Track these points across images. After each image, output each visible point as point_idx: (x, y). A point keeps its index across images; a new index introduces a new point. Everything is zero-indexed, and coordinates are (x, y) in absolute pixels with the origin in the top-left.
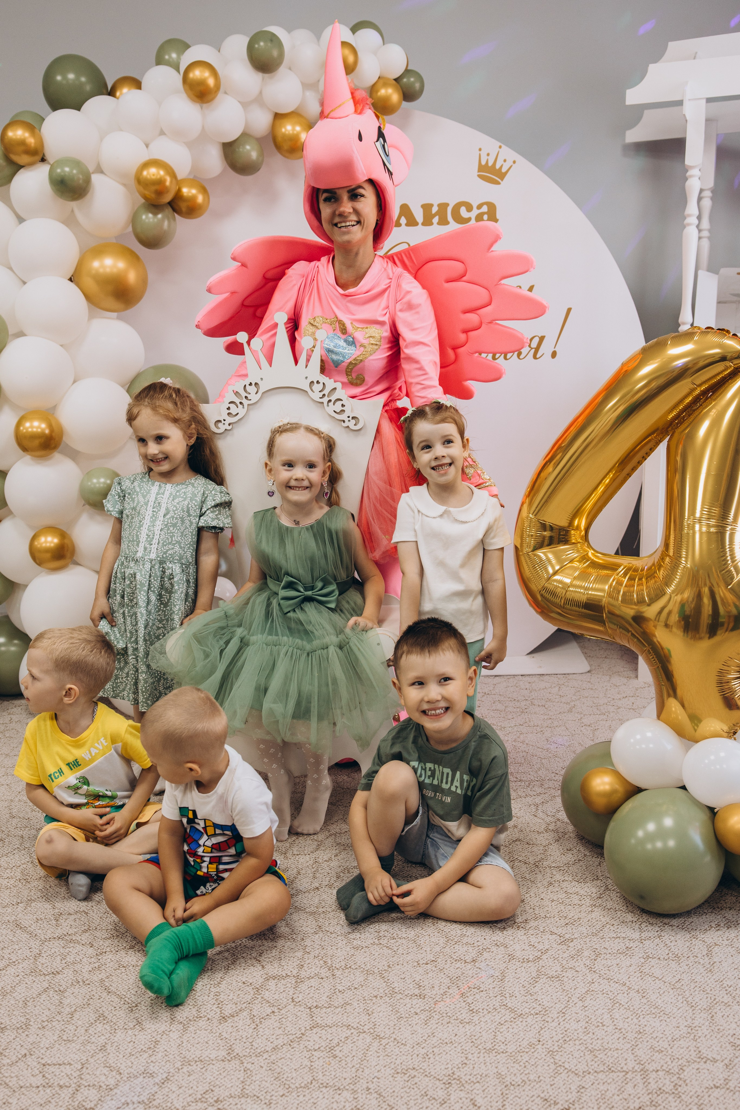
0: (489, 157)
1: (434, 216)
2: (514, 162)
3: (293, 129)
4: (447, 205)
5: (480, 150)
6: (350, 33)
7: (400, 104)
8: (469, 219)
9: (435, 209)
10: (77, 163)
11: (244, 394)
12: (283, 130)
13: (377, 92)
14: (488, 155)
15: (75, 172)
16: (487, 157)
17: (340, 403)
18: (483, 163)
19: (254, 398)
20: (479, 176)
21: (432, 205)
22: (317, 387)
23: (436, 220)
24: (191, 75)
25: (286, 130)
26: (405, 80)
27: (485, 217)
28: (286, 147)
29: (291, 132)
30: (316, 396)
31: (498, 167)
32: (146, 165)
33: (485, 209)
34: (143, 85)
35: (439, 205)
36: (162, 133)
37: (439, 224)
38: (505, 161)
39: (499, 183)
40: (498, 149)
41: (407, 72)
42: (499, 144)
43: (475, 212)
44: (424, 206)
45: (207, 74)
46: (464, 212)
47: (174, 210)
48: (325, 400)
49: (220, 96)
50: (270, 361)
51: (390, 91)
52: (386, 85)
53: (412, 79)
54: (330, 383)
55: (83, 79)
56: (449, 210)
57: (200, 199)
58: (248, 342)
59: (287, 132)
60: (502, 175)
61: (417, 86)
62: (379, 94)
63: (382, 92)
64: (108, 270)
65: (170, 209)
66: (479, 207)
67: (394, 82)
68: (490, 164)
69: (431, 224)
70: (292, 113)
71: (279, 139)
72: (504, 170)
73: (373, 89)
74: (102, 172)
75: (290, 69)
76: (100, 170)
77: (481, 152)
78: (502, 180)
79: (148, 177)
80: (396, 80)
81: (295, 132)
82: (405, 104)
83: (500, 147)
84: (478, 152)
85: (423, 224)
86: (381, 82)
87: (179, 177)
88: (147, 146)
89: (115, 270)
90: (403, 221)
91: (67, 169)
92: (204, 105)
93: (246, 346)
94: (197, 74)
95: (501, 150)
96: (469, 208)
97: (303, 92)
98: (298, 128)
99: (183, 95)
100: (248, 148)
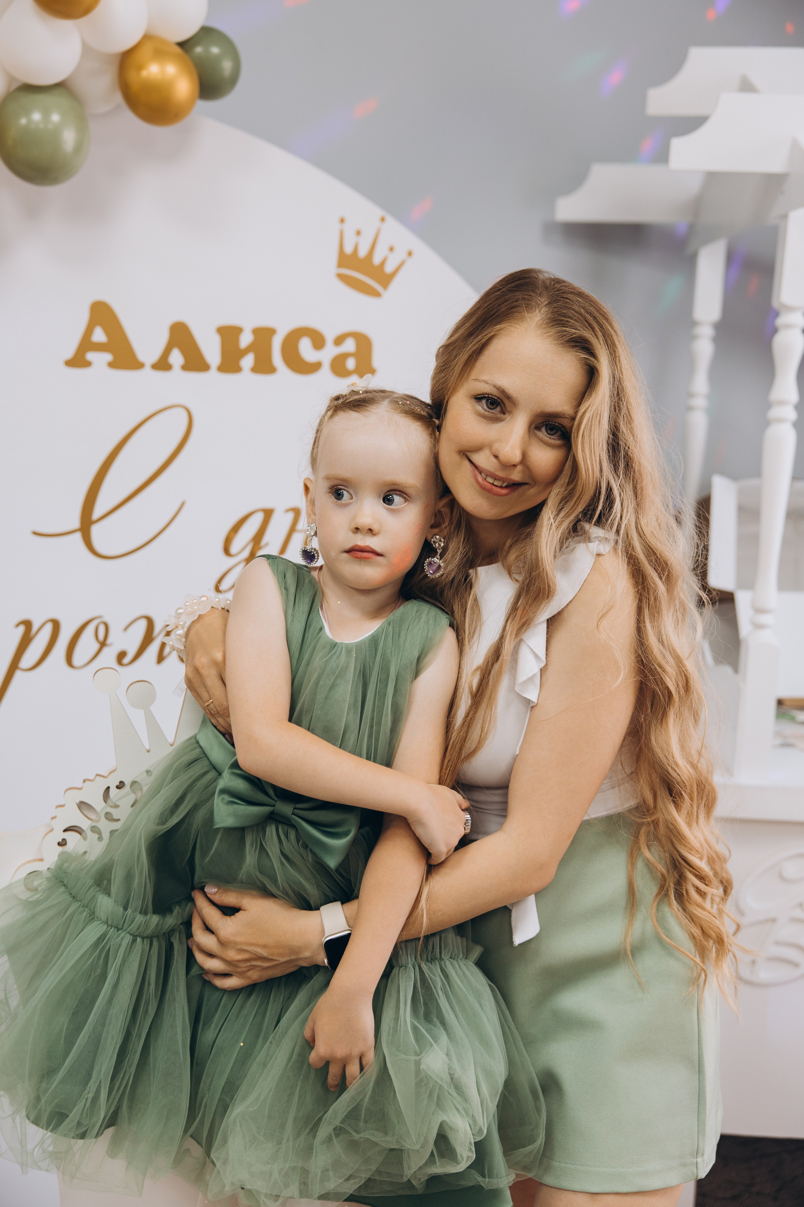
0: (359, 239)
1: (244, 353)
2: (410, 254)
4: (272, 332)
5: (342, 221)
7: (192, 101)
8: (317, 366)
9: (246, 339)
14: (358, 233)
16: (355, 238)
18: (348, 249)
20: (341, 277)
21: (239, 330)
23: (248, 361)
26: (202, 50)
27: (351, 364)
31: (377, 260)
33: (349, 346)
35: (256, 332)
37: (254, 369)
38: (391, 249)
39: (379, 295)
40: (378, 224)
41: (205, 31)
42: (382, 213)
43: (330, 351)
44: (221, 331)
46: (306, 350)
51: (171, 70)
52: (160, 56)
53: (215, 50)
56: (277, 343)
60: (386, 280)
61: (227, 66)
66: (339, 341)
67: (179, 50)
68: (363, 253)
69: (238, 369)
72: (389, 268)
73: (126, 61)
77: (344, 226)
78: (385, 288)
80: (181, 46)
82: (201, 105)
83: (383, 219)
84: (339, 226)
85: (220, 369)
86: (150, 46)
90: (176, 358)
95: (383, 226)
96: (318, 342)
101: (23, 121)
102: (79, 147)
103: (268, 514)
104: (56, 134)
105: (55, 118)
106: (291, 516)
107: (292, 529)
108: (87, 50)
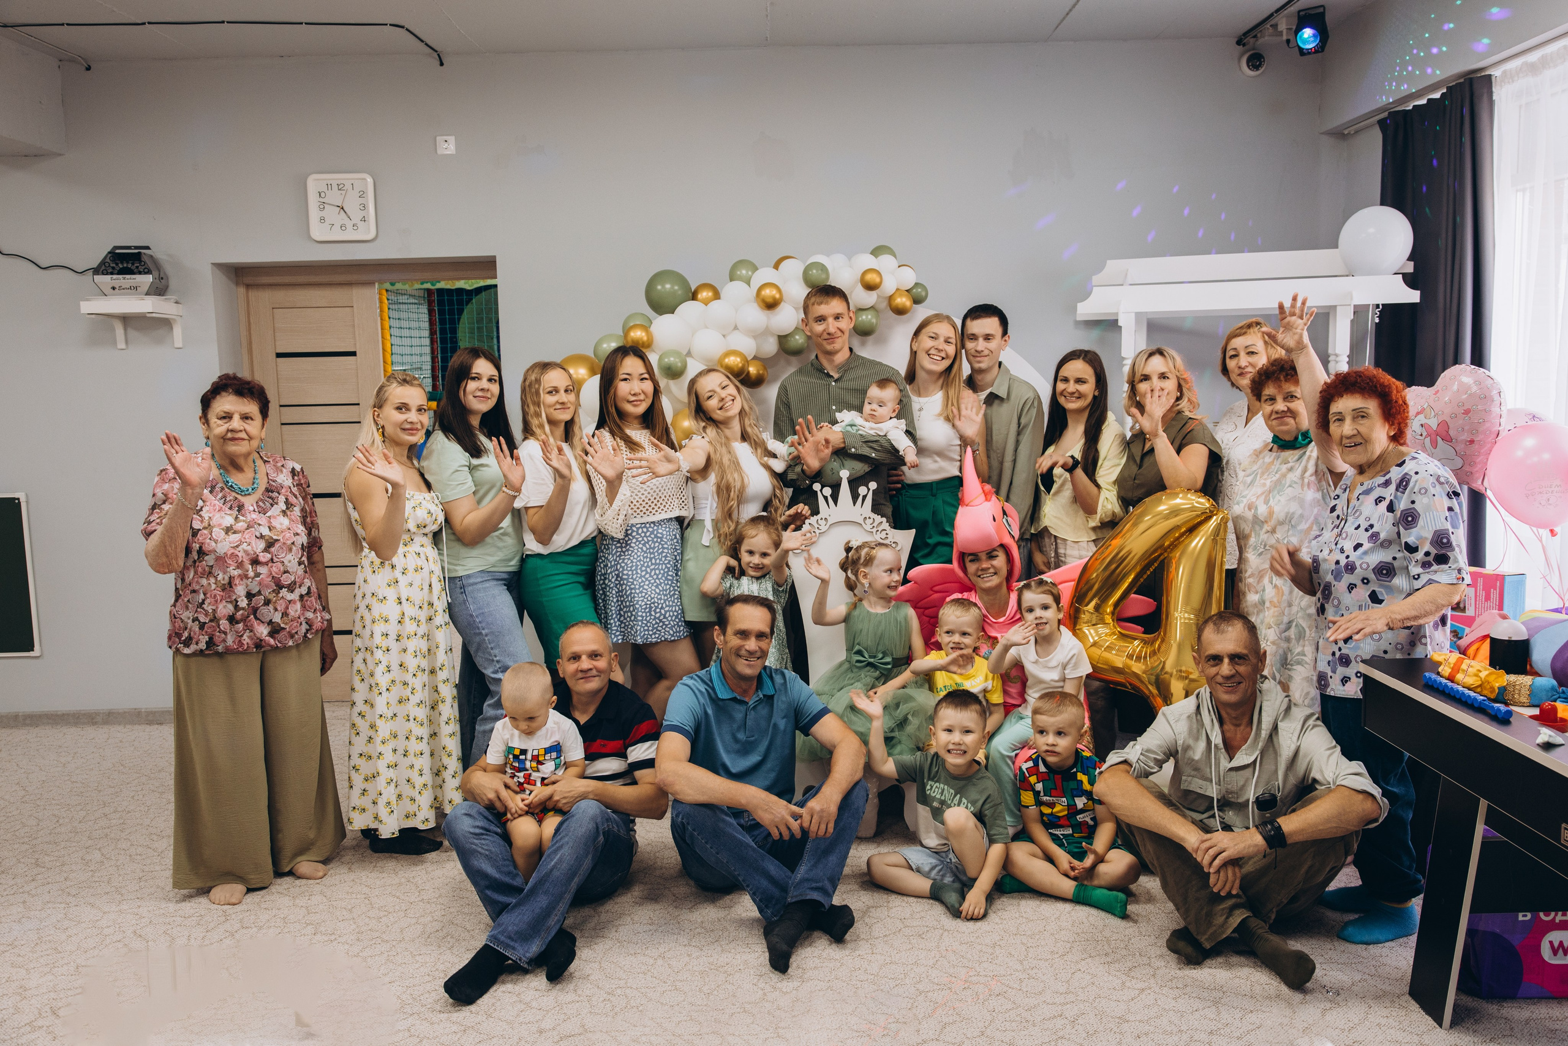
6: (875, 259)
7: (911, 306)
10: (677, 353)
11: (816, 526)
13: (894, 299)
15: (677, 360)
17: (885, 532)
19: (824, 528)
22: (869, 521)
24: (763, 293)
26: (914, 290)
30: (868, 527)
32: (726, 354)
34: (722, 296)
36: (736, 328)
41: (917, 284)
45: (773, 292)
48: (874, 530)
49: (782, 304)
50: (836, 502)
51: (904, 299)
52: (901, 296)
53: (919, 289)
54: (878, 519)
55: (676, 288)
57: (762, 373)
58: (821, 491)
61: (923, 294)
62: (896, 301)
63: (899, 300)
67: (906, 292)
73: (890, 298)
74: (692, 357)
76: (689, 356)
79: (729, 363)
80: (908, 291)
86: (898, 293)
88: (724, 336)
91: (672, 359)
92: (771, 312)
93: (819, 493)
94: (768, 292)
99: (755, 305)
100: (797, 337)
102: (876, 324)
104: (870, 321)
105: (870, 317)
108: (879, 296)
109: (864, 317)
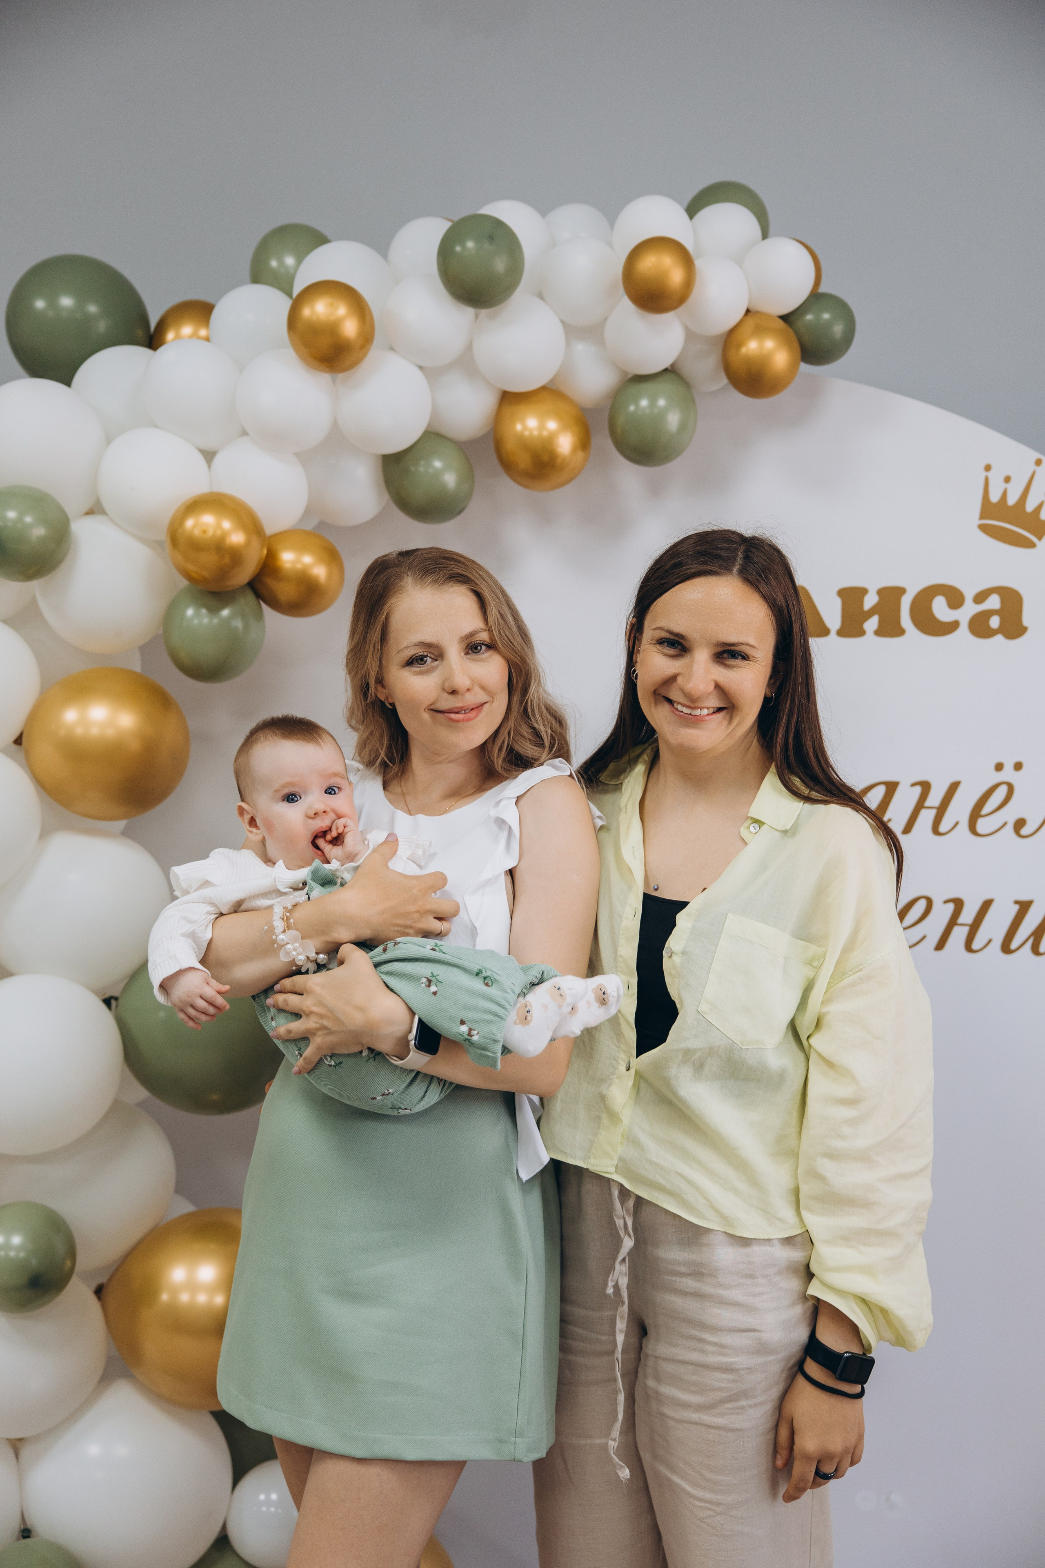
0: (1009, 486)
1: (868, 615)
3: (542, 427)
4: (901, 591)
5: (988, 468)
6: (685, 216)
7: (792, 370)
8: (954, 626)
9: (870, 601)
12: (519, 427)
13: (740, 345)
14: (1007, 479)
15: (28, 519)
16: (1004, 486)
18: (994, 497)
20: (982, 528)
21: (862, 592)
23: (871, 624)
24: (306, 312)
25: (525, 427)
26: (809, 317)
27: (995, 622)
28: (524, 461)
29: (536, 433)
31: (1030, 507)
32: (195, 506)
33: (994, 602)
35: (882, 592)
36: (243, 431)
37: (879, 633)
39: (1032, 545)
40: (1034, 467)
41: (816, 298)
42: (1038, 456)
43: (969, 609)
44: (843, 593)
45: (342, 310)
46: (940, 609)
47: (259, 596)
49: (375, 353)
51: (769, 344)
52: (760, 331)
53: (826, 316)
56: (906, 603)
57: (320, 572)
59: (527, 433)
61: (838, 330)
62: (744, 350)
63: (752, 346)
64: (95, 731)
65: (250, 597)
66: (980, 598)
67: (781, 323)
68: (1012, 500)
69: (862, 633)
70: (544, 388)
71: (510, 445)
73: (728, 341)
74: (103, 512)
75: (541, 296)
76: (95, 510)
77: (990, 474)
78: (1040, 539)
79: (197, 532)
80: (785, 318)
81: (545, 433)
82: (804, 370)
83: (1038, 462)
84: (984, 474)
85: (841, 633)
86: (751, 322)
87: (270, 529)
88: (209, 456)
89: (110, 733)
91: (11, 515)
92: (340, 376)
94: (322, 308)
95: (1039, 470)
96: (955, 599)
97: (568, 344)
98: (552, 425)
99: (290, 354)
100: (438, 464)
101: (632, 408)
102: (683, 426)
103: (891, 787)
104: (660, 417)
105: (662, 402)
106: (918, 790)
107: (920, 805)
108: (690, 336)
109: (644, 403)
